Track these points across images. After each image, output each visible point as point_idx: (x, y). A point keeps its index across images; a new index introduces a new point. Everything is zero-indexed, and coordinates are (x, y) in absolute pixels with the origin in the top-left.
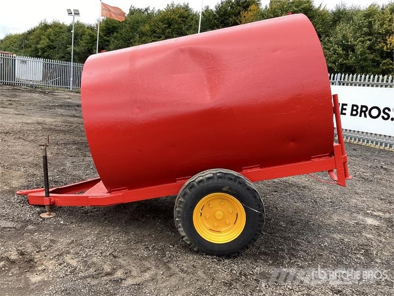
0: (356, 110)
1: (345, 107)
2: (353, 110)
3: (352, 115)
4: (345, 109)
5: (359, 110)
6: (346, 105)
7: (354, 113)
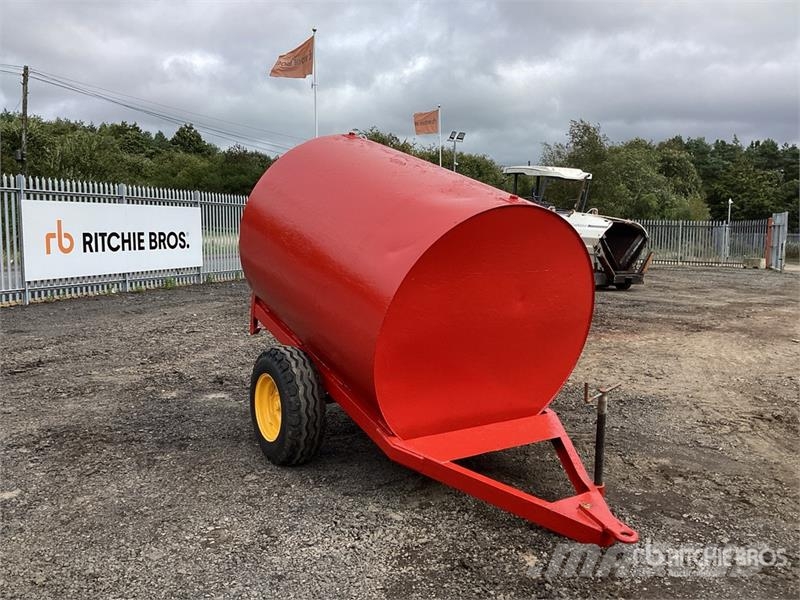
0: (154, 241)
1: (142, 237)
2: (151, 241)
3: (152, 248)
4: (143, 241)
5: (157, 240)
6: (142, 234)
7: (153, 244)
